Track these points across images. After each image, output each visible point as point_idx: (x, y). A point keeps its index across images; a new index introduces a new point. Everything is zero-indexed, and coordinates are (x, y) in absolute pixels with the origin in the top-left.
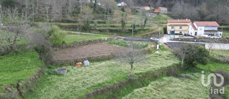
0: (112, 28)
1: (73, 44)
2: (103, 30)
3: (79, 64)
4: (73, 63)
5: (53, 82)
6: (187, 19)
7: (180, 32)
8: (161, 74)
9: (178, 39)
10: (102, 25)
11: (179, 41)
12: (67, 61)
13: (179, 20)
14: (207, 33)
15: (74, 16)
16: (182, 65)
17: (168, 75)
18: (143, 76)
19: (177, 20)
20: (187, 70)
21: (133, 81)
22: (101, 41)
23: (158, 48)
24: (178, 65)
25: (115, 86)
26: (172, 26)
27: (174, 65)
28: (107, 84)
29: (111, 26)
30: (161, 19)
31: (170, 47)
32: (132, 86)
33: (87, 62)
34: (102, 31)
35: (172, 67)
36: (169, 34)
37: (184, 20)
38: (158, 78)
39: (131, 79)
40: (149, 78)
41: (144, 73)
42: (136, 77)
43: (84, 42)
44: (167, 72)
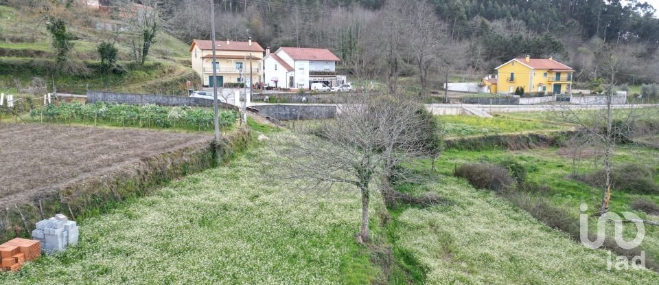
3: (18, 251)
6: (250, 41)
7: (238, 79)
9: (261, 97)
11: (266, 102)
13: (228, 42)
14: (317, 79)
19: (224, 42)
31: (274, 120)
36: (207, 86)
37: (241, 44)
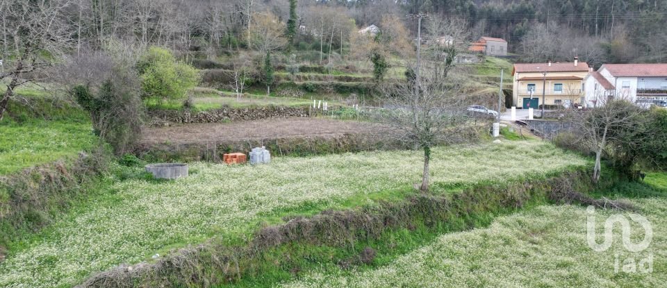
0: (344, 83)
1: (219, 111)
2: (317, 86)
3: (235, 157)
4: (213, 152)
5: (129, 197)
6: (576, 61)
7: (556, 101)
8: (528, 195)
10: (313, 74)
12: (191, 145)
13: (550, 65)
15: (228, 54)
16: (598, 171)
17: (553, 200)
18: (467, 193)
19: (546, 64)
20: (615, 190)
21: (434, 205)
22: (310, 113)
23: (496, 133)
24: (582, 171)
25: (367, 216)
26: (531, 83)
27: (571, 170)
28: (340, 207)
29: (341, 79)
30: (492, 68)
31: (537, 133)
32: (431, 225)
33: (261, 153)
34: (312, 91)
35: (562, 176)
36: (521, 108)
37: (565, 65)
38: (519, 208)
39: (424, 198)
40: (489, 206)
41: (469, 185)
42: (443, 195)
43: (253, 110)
44: (548, 193)
